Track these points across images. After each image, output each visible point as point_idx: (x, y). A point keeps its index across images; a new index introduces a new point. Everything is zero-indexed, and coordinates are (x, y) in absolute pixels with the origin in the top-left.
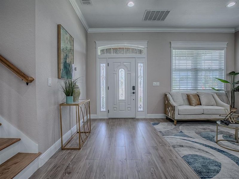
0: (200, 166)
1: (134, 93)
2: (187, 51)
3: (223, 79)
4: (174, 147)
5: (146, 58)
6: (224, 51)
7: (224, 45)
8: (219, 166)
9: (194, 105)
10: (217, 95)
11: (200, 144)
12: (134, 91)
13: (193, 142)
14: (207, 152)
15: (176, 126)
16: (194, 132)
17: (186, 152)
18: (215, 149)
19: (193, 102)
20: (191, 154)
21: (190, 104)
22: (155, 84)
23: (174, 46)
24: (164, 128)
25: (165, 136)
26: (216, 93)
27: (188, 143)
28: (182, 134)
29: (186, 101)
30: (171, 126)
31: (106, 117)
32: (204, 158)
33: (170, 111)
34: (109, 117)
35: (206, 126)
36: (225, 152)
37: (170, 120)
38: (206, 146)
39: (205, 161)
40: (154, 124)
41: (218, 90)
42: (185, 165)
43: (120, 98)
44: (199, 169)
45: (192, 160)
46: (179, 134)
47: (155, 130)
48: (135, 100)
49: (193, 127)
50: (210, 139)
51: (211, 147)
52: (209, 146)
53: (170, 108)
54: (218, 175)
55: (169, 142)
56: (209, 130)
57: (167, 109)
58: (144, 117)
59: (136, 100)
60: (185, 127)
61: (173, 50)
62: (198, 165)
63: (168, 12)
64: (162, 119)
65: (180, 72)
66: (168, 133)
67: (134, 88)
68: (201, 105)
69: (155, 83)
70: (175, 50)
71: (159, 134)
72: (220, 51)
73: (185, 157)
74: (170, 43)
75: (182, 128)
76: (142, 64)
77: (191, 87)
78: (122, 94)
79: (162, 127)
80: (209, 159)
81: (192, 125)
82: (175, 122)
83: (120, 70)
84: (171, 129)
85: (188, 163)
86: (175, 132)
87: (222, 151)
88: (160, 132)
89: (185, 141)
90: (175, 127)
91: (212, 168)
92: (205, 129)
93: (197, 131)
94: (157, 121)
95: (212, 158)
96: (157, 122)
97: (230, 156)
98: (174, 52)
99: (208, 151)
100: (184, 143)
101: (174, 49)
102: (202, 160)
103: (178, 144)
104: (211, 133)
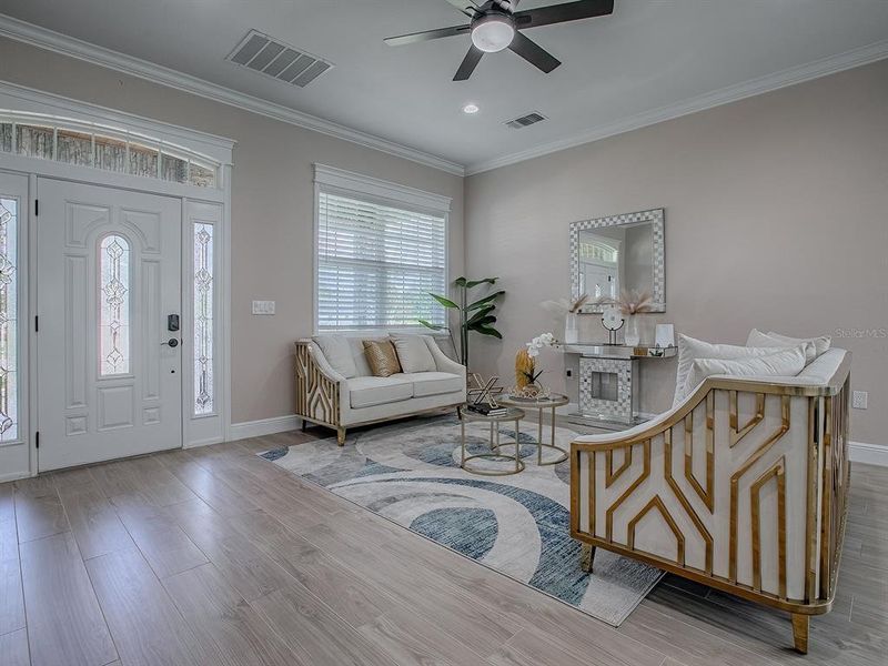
0: (458, 532)
1: (173, 343)
2: (357, 202)
3: (443, 295)
4: (373, 508)
5: (228, 206)
6: (443, 220)
7: (444, 203)
8: (491, 516)
9: (384, 372)
10: (436, 341)
11: (432, 480)
12: (176, 335)
13: (413, 480)
14: (455, 496)
15: (346, 448)
16: (400, 453)
17: (410, 512)
18: (466, 482)
19: (383, 365)
20: (425, 511)
21: (373, 371)
22: (262, 306)
23: (324, 181)
24: (315, 462)
25: (330, 486)
26: (434, 336)
27: (403, 487)
28: (372, 466)
29: (362, 365)
30: (331, 452)
31: (25, 473)
32: (456, 512)
33: (319, 399)
34: (42, 469)
35: (421, 432)
36: (489, 483)
37: (324, 432)
38: (446, 481)
39: (461, 517)
40: (273, 455)
41: (434, 327)
42: (426, 544)
43: (107, 369)
44: (461, 540)
45: (435, 527)
46: (365, 468)
47: (286, 474)
48: (178, 371)
49: (391, 440)
50: (446, 461)
51: (458, 482)
52: (452, 481)
53: (319, 391)
54: (499, 537)
55: (354, 500)
56: (433, 442)
57: (308, 396)
58: (218, 439)
59: (182, 374)
60: (372, 445)
61: (321, 194)
62: (452, 532)
63: (323, 67)
64: (289, 433)
65: (338, 269)
66: (332, 475)
67: (174, 323)
68: (402, 371)
69: (259, 302)
70: (324, 195)
71: (306, 483)
72: (435, 219)
73: (416, 525)
74: (313, 166)
75: (364, 448)
76: (209, 229)
77: (353, 319)
78: (115, 354)
79: (303, 459)
80: (467, 509)
81: (387, 436)
82: (341, 435)
83: (107, 242)
84: (337, 461)
85: (431, 535)
86: (351, 465)
87: (481, 483)
88: (309, 476)
89: (393, 483)
90: (345, 451)
91: (482, 527)
92: (421, 440)
93: (407, 449)
94: (276, 446)
95: (471, 505)
96: (277, 448)
97: (498, 488)
98: (323, 198)
99: (457, 493)
100: (392, 489)
101: (323, 191)
102: (455, 518)
103: (381, 497)
104: (440, 447)
